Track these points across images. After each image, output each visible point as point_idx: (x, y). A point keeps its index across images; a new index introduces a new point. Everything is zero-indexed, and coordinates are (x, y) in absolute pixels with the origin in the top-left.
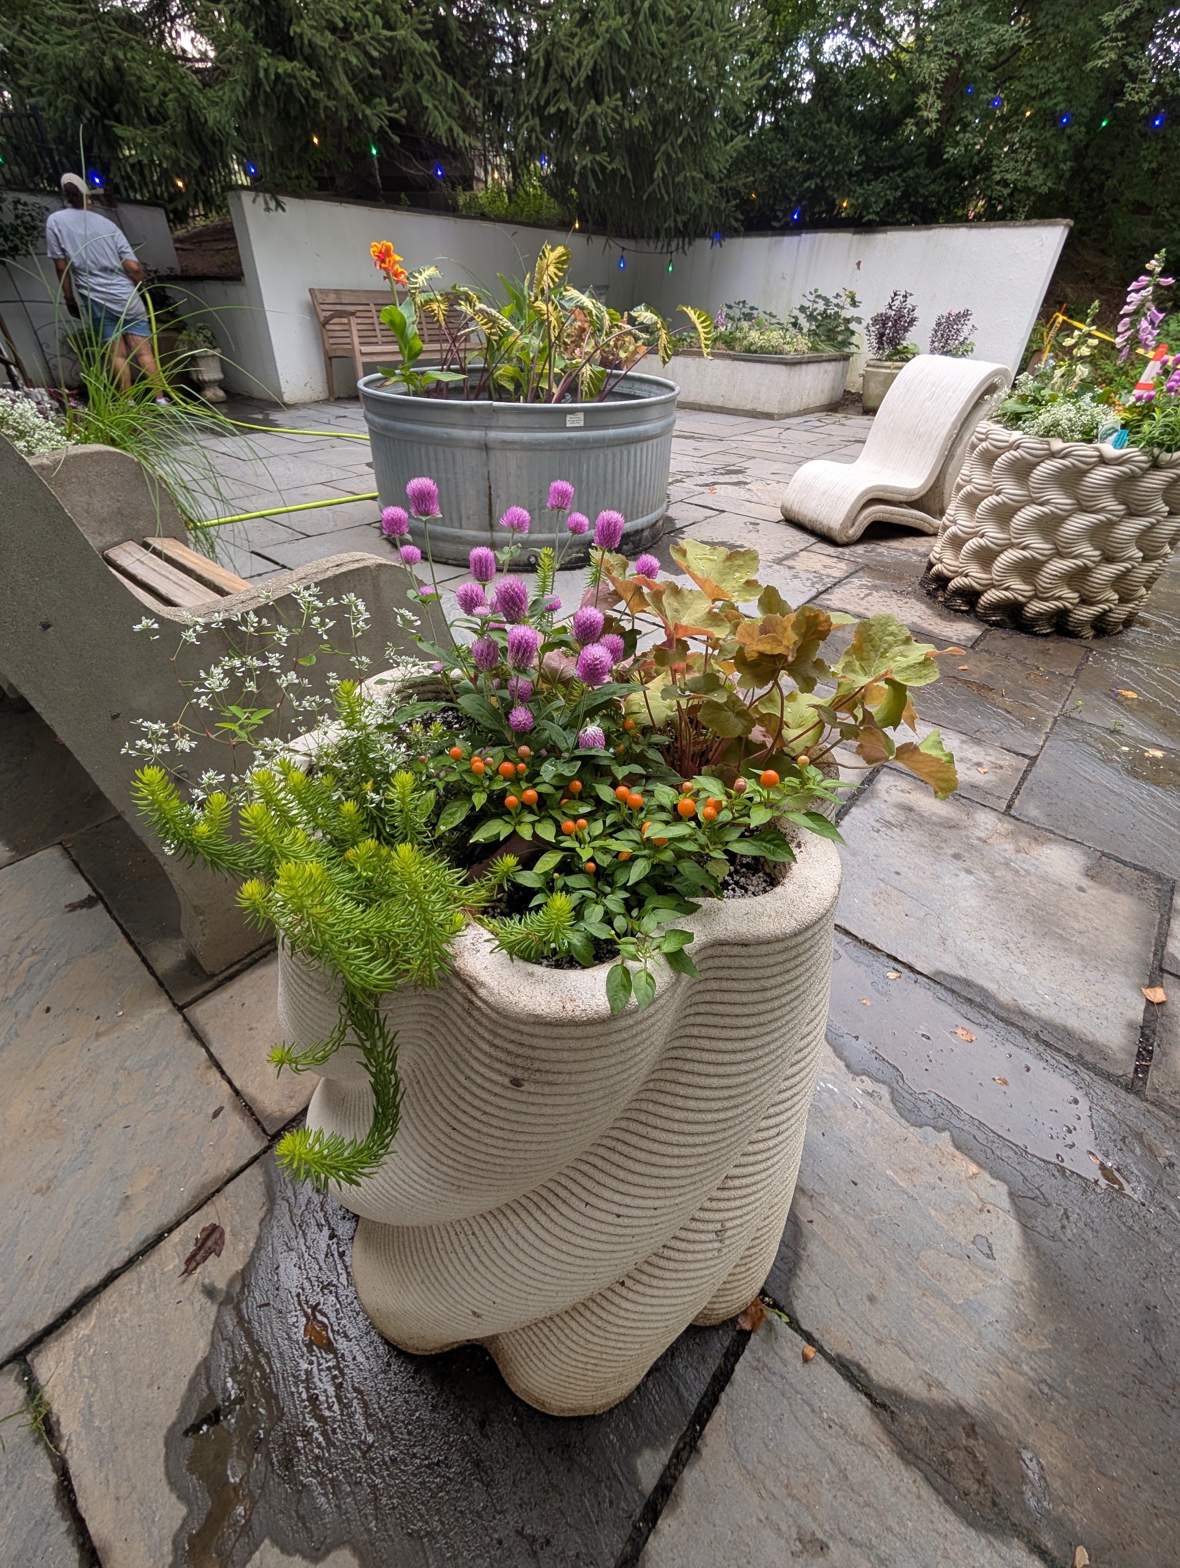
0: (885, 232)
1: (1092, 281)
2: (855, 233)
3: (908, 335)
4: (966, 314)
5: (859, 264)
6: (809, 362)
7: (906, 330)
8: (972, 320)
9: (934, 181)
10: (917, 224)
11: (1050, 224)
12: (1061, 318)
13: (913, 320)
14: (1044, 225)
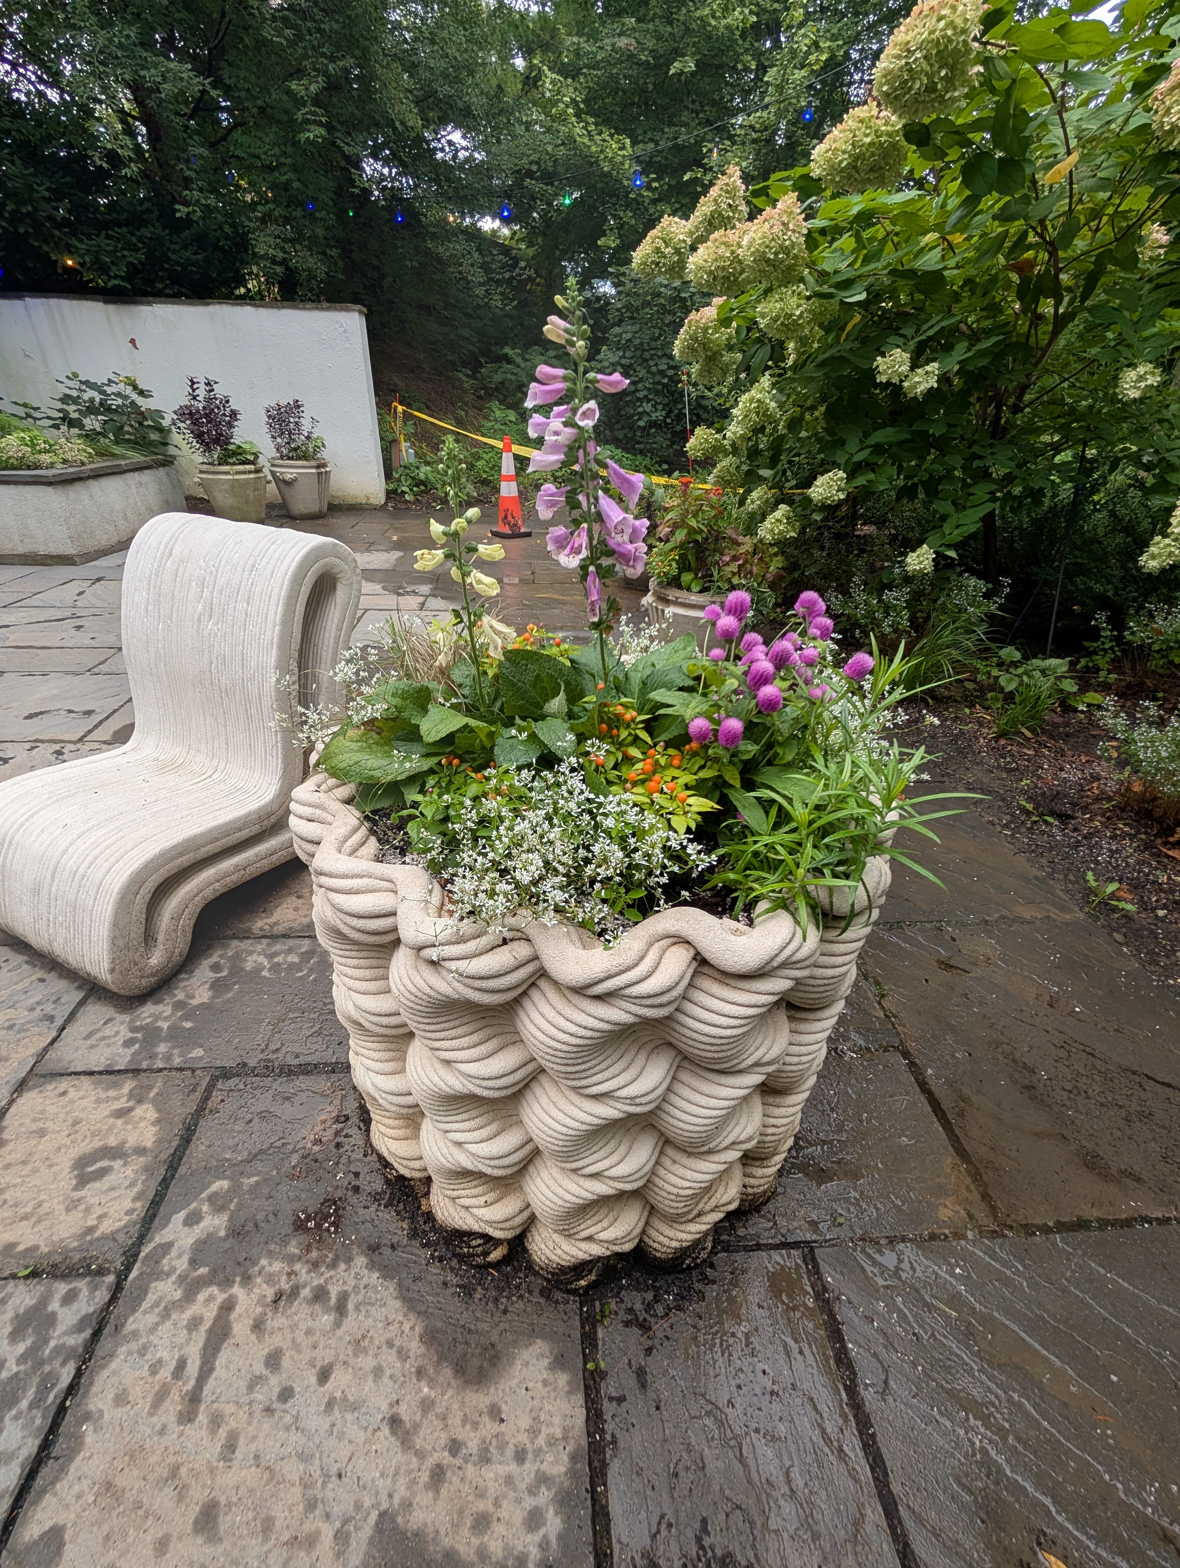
0: (149, 303)
1: (412, 371)
2: (106, 302)
3: (235, 431)
4: (297, 405)
5: (133, 341)
6: (97, 475)
7: (230, 425)
8: (308, 412)
9: (185, 248)
10: (187, 297)
11: (342, 310)
12: (400, 408)
13: (234, 414)
14: (336, 309)
